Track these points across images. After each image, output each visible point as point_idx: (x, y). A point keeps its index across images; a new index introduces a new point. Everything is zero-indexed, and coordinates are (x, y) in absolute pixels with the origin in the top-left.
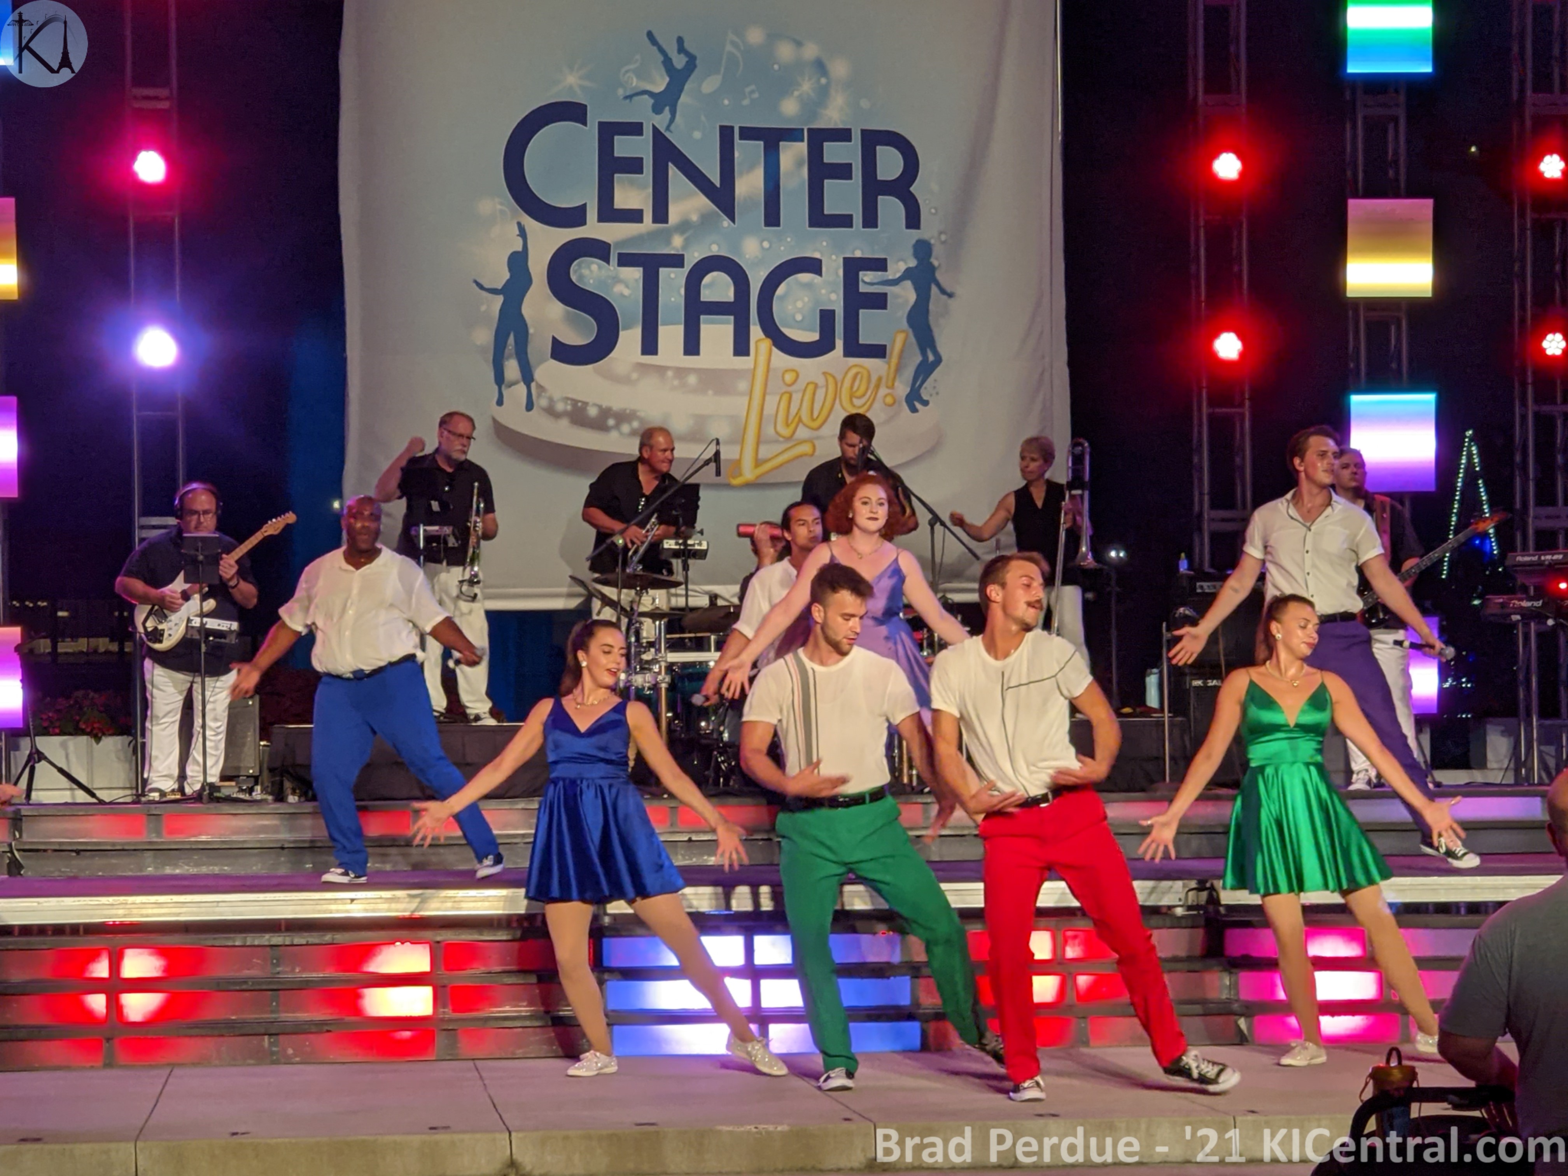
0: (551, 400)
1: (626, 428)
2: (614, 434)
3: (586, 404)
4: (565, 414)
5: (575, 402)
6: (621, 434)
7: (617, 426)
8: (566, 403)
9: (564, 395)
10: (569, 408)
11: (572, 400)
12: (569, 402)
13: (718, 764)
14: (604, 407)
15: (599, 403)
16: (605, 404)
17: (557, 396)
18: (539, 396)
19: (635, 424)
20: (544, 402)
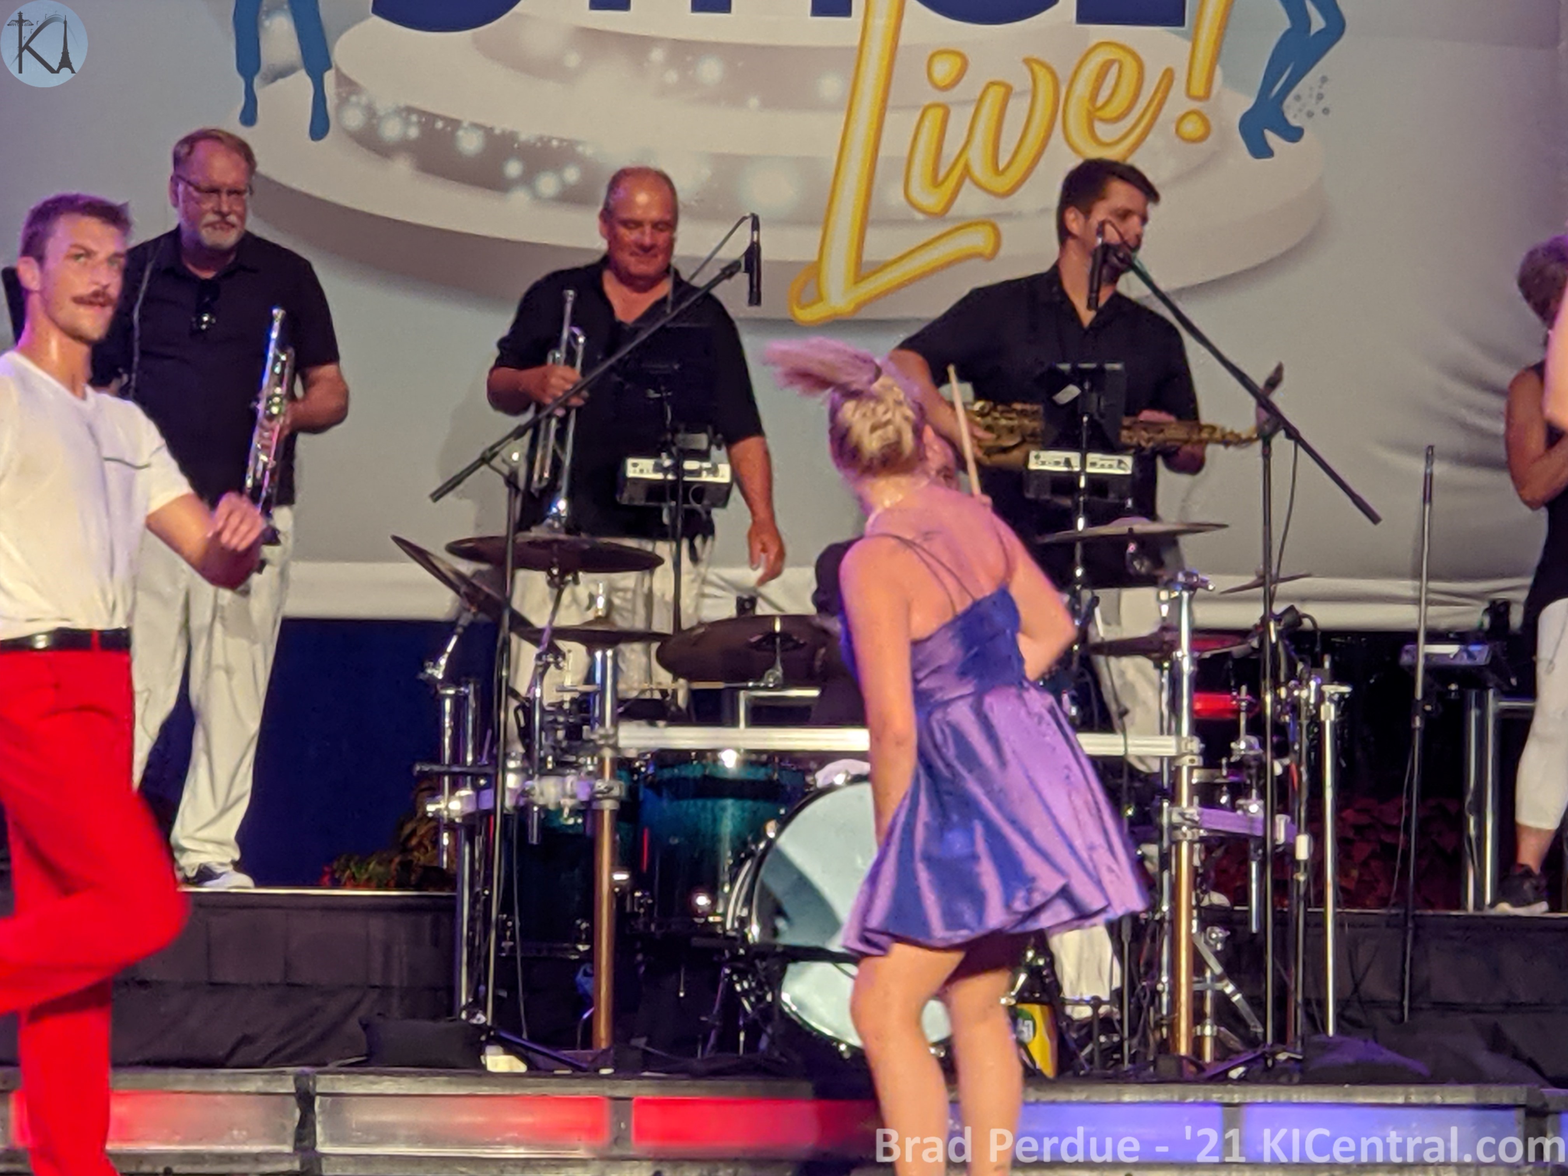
0: (371, 112)
1: (548, 184)
2: (520, 197)
3: (455, 124)
4: (404, 146)
5: (428, 119)
6: (537, 197)
7: (528, 179)
8: (407, 123)
9: (402, 104)
10: (413, 132)
11: (421, 113)
12: (414, 118)
13: (732, 999)
14: (497, 131)
15: (489, 124)
16: (500, 126)
17: (383, 106)
18: (343, 101)
19: (572, 175)
20: (354, 118)
